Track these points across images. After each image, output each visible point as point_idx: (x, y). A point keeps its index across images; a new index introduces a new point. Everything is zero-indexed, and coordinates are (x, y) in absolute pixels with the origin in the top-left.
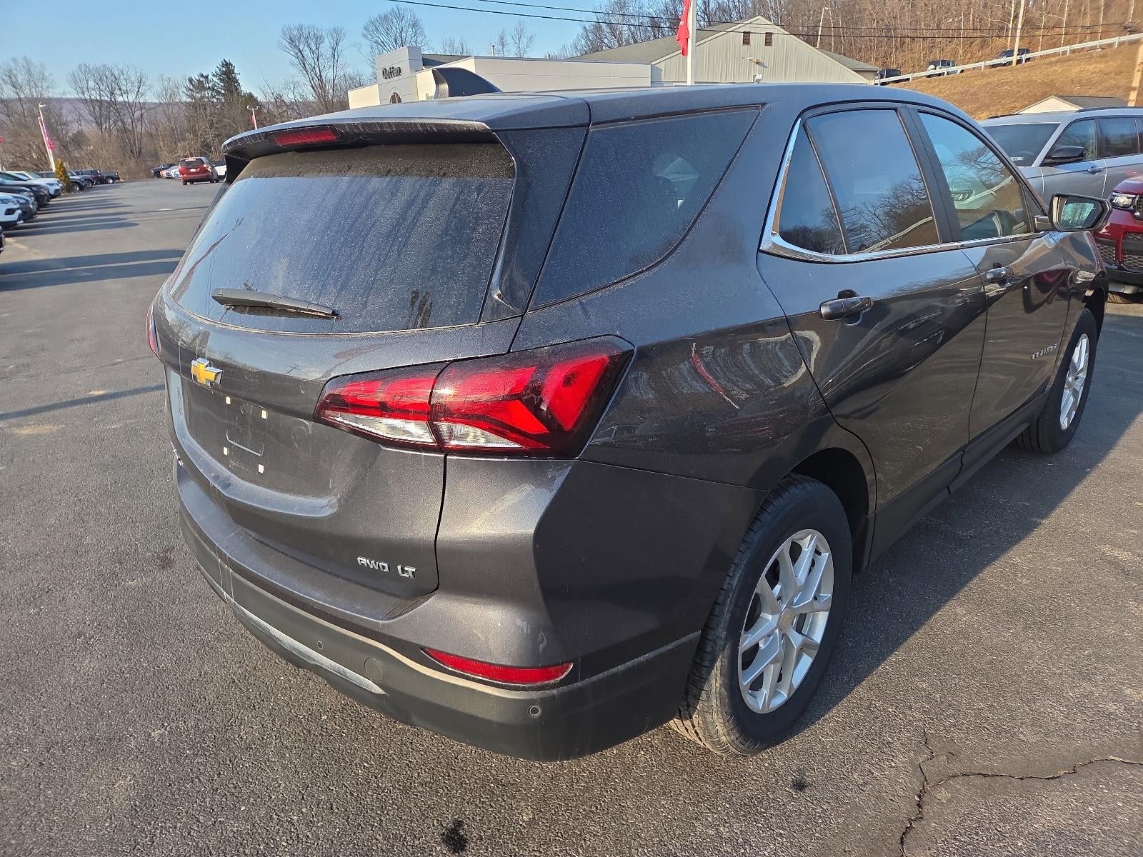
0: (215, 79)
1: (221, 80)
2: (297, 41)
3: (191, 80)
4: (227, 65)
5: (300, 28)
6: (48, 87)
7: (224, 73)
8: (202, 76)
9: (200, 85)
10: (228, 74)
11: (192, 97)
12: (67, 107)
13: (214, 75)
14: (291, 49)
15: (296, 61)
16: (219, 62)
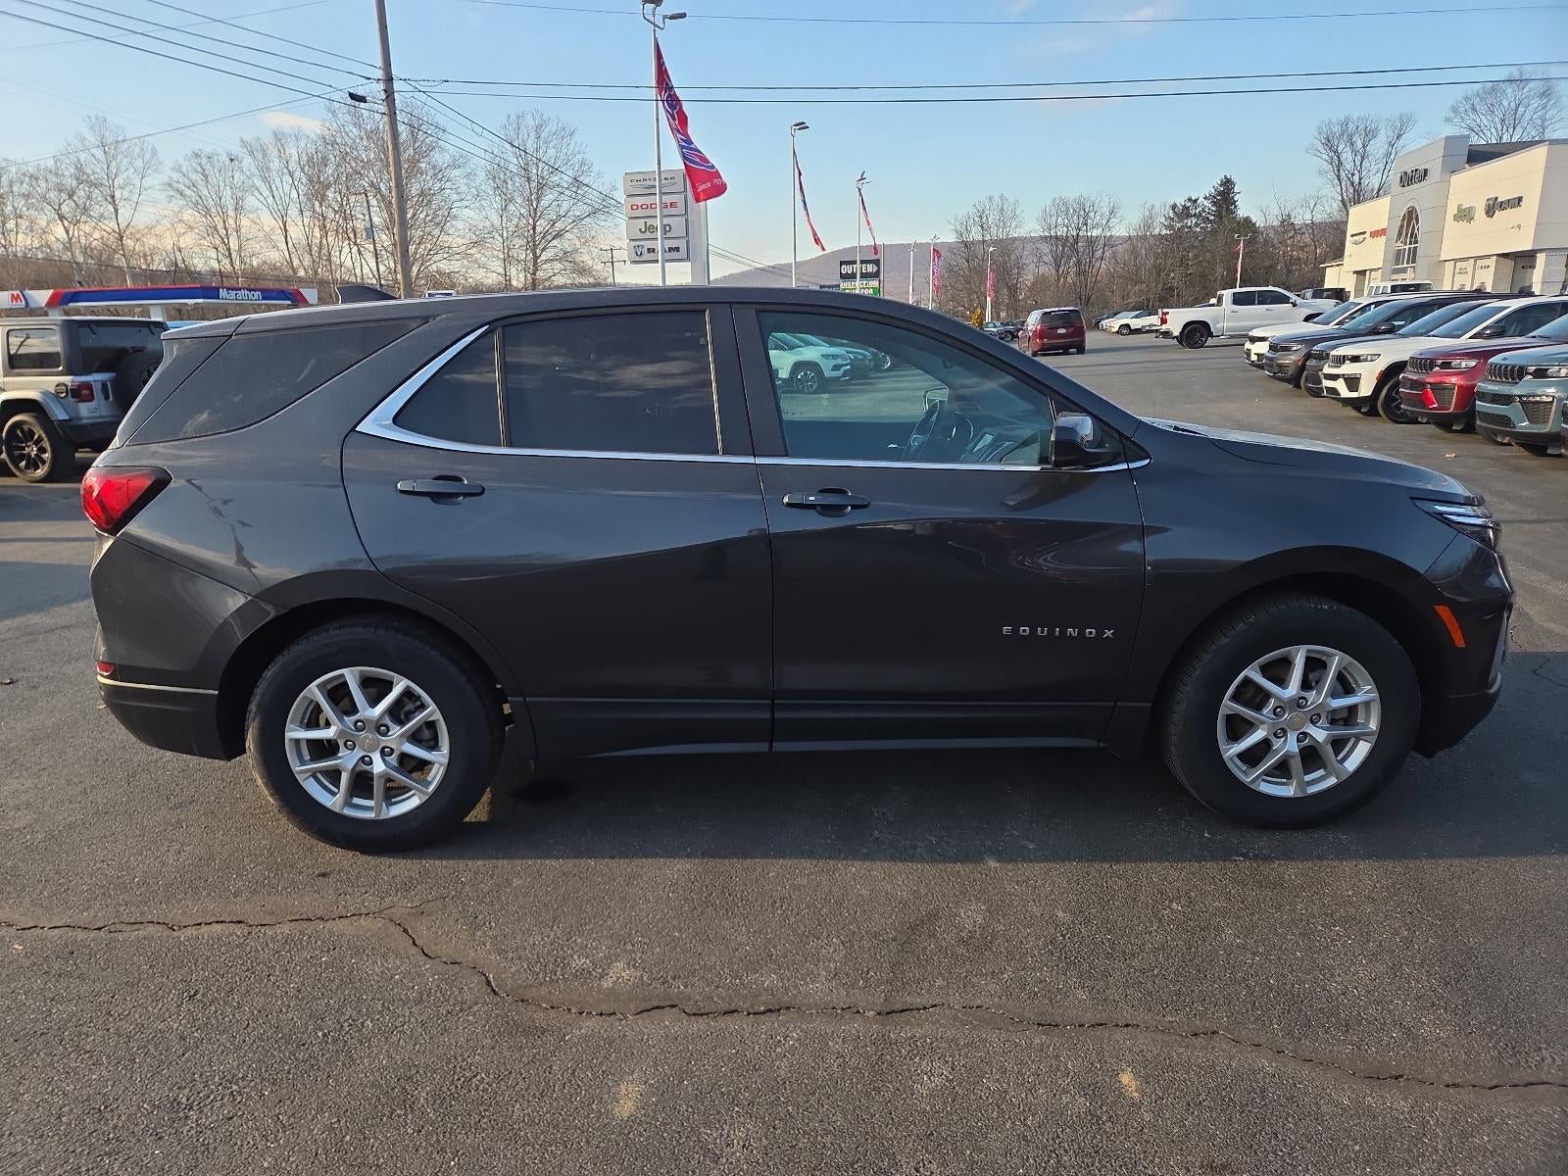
0: (1206, 202)
1: (1214, 204)
2: (1335, 140)
3: (1174, 207)
4: (1228, 183)
5: (1346, 123)
6: (1016, 226)
7: (1220, 193)
8: (1190, 199)
9: (1183, 213)
10: (1225, 196)
11: (1169, 227)
12: (1029, 247)
13: (1205, 198)
14: (1324, 151)
15: (1327, 166)
16: (1216, 181)
